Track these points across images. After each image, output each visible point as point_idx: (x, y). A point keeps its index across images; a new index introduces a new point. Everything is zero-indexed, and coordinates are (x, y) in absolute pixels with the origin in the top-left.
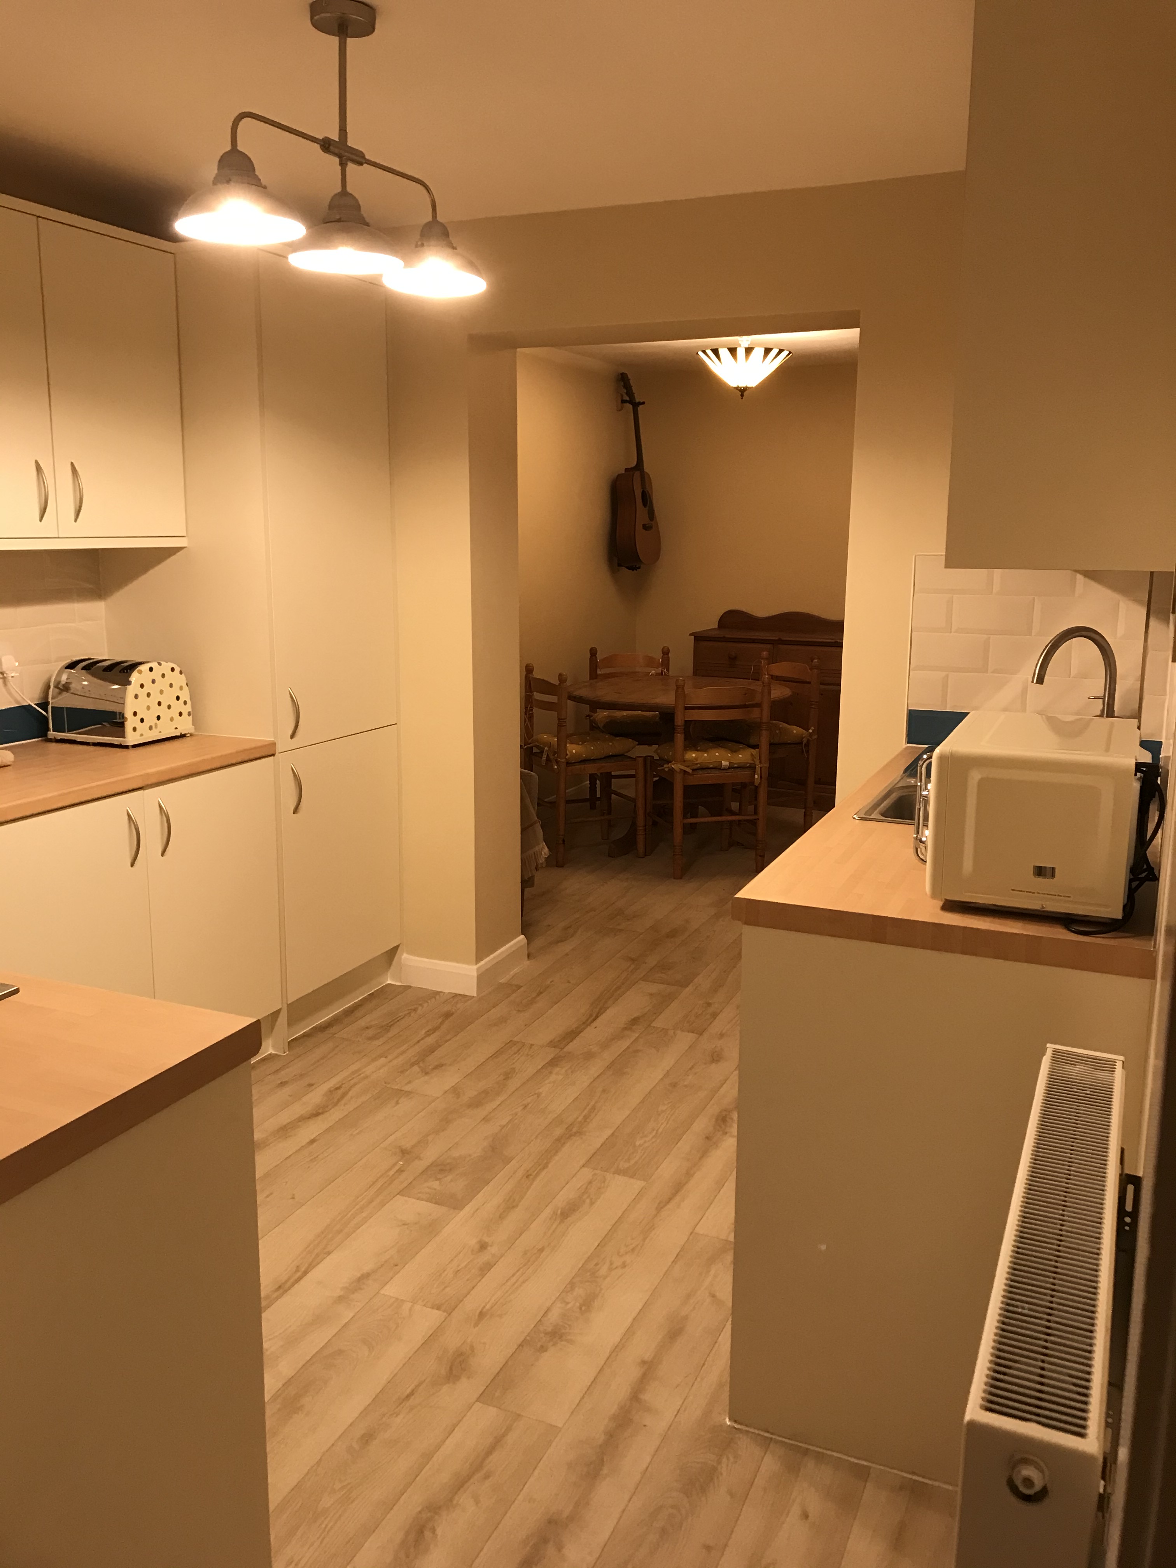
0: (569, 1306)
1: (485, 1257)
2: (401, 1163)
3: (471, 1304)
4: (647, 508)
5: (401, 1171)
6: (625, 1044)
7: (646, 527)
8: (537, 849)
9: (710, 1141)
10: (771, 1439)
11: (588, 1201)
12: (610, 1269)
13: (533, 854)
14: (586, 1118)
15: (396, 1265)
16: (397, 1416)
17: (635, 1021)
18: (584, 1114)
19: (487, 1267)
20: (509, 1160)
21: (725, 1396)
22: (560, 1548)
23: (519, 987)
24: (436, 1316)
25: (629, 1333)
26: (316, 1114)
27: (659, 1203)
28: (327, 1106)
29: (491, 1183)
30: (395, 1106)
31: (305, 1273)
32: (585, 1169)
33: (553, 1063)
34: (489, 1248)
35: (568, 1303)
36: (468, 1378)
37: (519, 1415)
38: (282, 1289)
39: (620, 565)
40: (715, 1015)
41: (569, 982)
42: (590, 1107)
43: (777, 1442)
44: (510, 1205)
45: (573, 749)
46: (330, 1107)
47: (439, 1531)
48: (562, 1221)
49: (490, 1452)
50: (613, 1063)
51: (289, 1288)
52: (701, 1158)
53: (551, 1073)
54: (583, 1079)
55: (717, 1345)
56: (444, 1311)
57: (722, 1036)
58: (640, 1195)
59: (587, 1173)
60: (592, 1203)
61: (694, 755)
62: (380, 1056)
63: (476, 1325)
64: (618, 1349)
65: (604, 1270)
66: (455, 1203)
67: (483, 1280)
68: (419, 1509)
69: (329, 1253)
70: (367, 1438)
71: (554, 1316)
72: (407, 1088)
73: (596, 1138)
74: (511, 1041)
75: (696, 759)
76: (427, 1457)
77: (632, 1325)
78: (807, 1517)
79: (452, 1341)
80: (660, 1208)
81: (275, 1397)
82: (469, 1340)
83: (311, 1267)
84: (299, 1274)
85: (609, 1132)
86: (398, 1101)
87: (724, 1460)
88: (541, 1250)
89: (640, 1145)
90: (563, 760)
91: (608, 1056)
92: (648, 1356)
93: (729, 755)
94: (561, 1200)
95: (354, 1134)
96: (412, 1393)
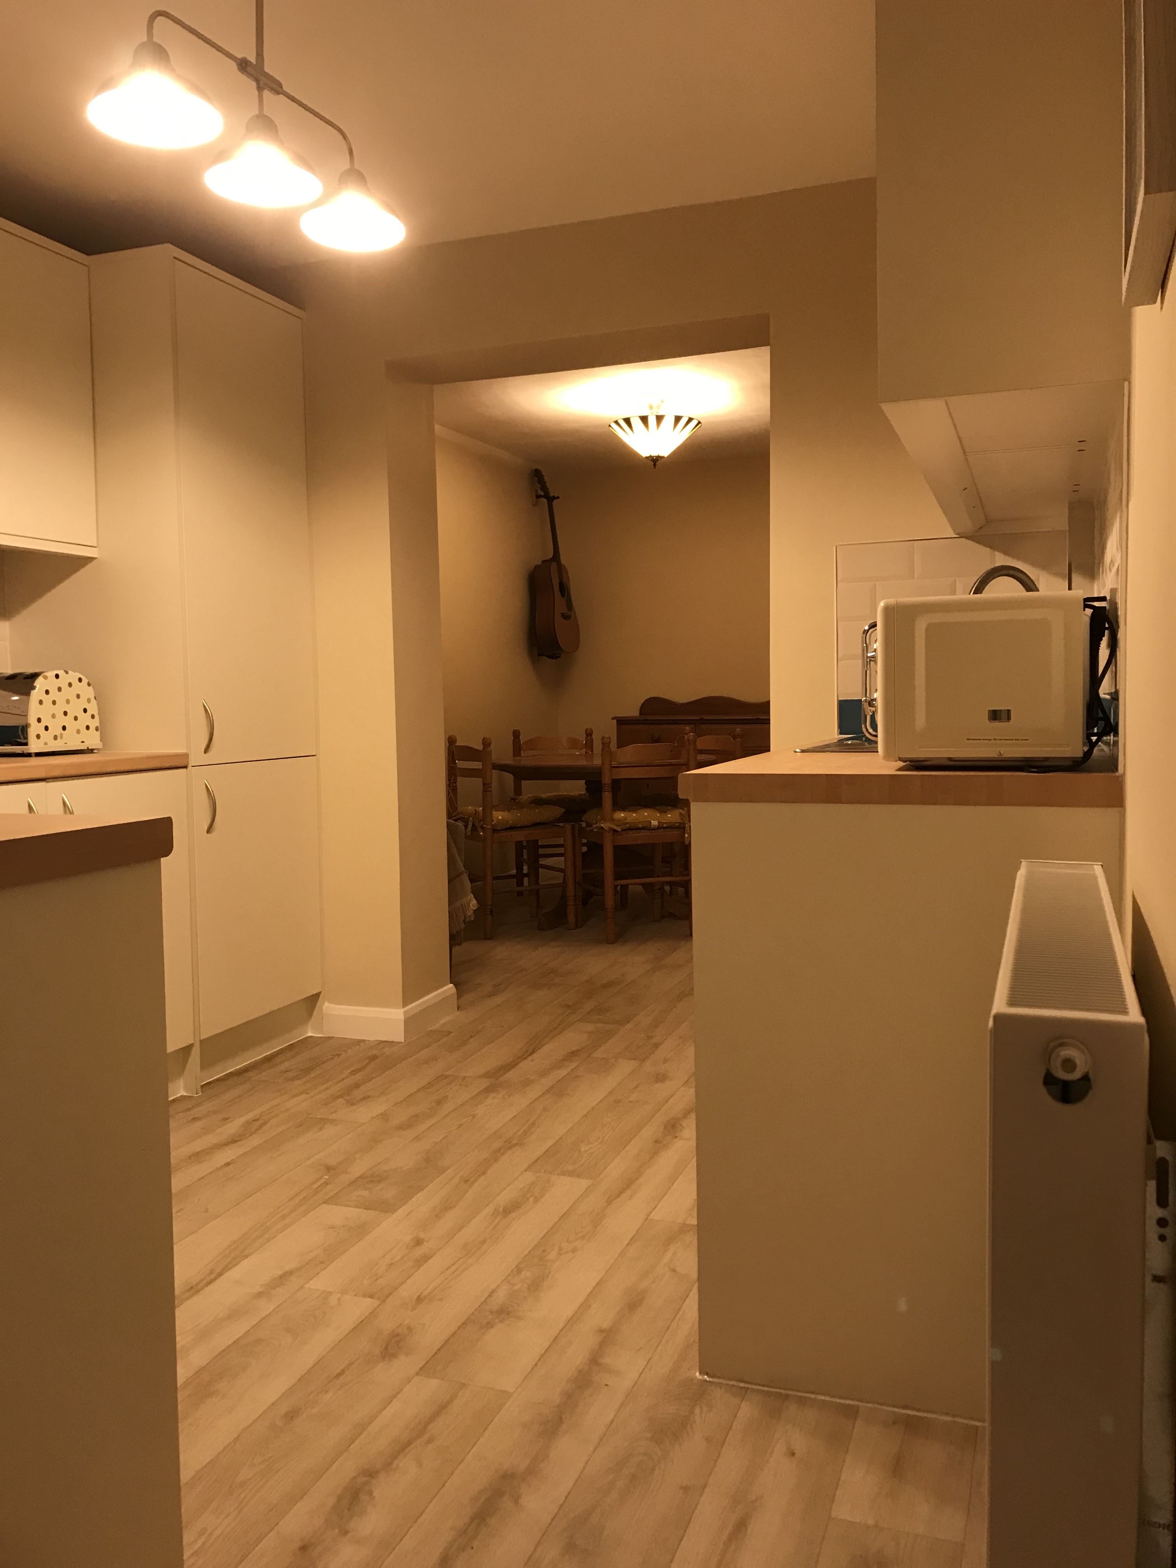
0: (516, 1288)
1: (419, 1251)
2: (327, 1177)
3: (407, 1291)
4: (566, 598)
5: (326, 1183)
6: (563, 1072)
7: (565, 617)
8: (464, 901)
9: (658, 1145)
10: (748, 1388)
11: (532, 1199)
12: (560, 1254)
13: (461, 906)
14: (525, 1133)
15: (322, 1263)
16: (326, 1393)
17: (574, 1054)
18: (524, 1128)
19: (426, 1258)
20: (444, 1170)
21: (694, 1353)
22: (516, 1500)
23: (450, 1032)
24: (368, 1304)
25: (585, 1306)
26: (234, 1140)
27: (609, 1198)
28: (245, 1135)
29: (425, 1190)
30: (318, 1132)
31: (220, 1274)
32: (528, 1173)
33: (488, 1090)
34: (425, 1243)
35: (514, 1285)
36: (406, 1355)
37: (464, 1384)
38: (194, 1290)
39: (540, 655)
40: (656, 1046)
41: (503, 1027)
42: (530, 1122)
43: (754, 1390)
44: (446, 1206)
45: (499, 816)
46: (247, 1135)
47: (376, 1494)
48: (505, 1217)
49: (432, 1418)
50: (552, 1087)
51: (202, 1289)
52: (652, 1158)
53: (486, 1098)
54: (520, 1101)
55: (681, 1312)
56: (378, 1299)
57: (665, 1061)
58: (588, 1191)
59: (529, 1177)
60: (536, 1201)
61: (622, 815)
62: (302, 1093)
63: (414, 1309)
64: (572, 1321)
65: (553, 1255)
66: (386, 1208)
67: (419, 1271)
68: (354, 1474)
69: (247, 1257)
70: (292, 1415)
71: (502, 1295)
72: (334, 1116)
73: (537, 1147)
74: (442, 1075)
75: (625, 818)
76: (361, 1428)
77: (586, 1300)
78: (793, 1454)
79: (387, 1324)
80: (609, 1202)
81: (186, 1385)
82: (406, 1323)
83: (227, 1268)
84: (213, 1276)
85: (550, 1143)
86: (321, 1127)
87: (697, 1411)
88: (484, 1242)
89: (585, 1151)
90: (489, 827)
91: (546, 1082)
92: (605, 1325)
93: (658, 815)
94: (504, 1198)
95: (274, 1156)
96: (342, 1372)
